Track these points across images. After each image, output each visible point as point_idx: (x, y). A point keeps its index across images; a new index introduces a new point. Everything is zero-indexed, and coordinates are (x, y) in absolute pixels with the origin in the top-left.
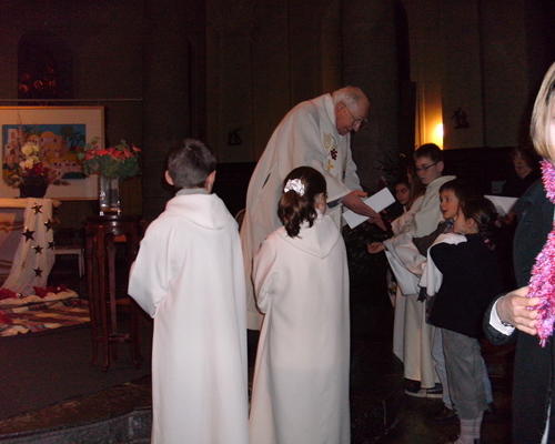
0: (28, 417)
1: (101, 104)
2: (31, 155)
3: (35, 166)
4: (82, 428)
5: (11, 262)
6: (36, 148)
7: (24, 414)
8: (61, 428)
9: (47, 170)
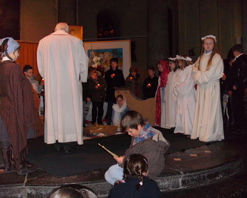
0: (75, 176)
1: (129, 39)
2: (97, 62)
3: (98, 66)
4: (98, 184)
5: (89, 108)
6: (99, 59)
7: (74, 175)
8: (88, 183)
9: (103, 68)
